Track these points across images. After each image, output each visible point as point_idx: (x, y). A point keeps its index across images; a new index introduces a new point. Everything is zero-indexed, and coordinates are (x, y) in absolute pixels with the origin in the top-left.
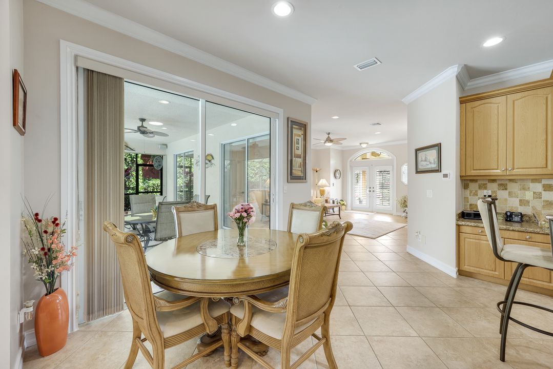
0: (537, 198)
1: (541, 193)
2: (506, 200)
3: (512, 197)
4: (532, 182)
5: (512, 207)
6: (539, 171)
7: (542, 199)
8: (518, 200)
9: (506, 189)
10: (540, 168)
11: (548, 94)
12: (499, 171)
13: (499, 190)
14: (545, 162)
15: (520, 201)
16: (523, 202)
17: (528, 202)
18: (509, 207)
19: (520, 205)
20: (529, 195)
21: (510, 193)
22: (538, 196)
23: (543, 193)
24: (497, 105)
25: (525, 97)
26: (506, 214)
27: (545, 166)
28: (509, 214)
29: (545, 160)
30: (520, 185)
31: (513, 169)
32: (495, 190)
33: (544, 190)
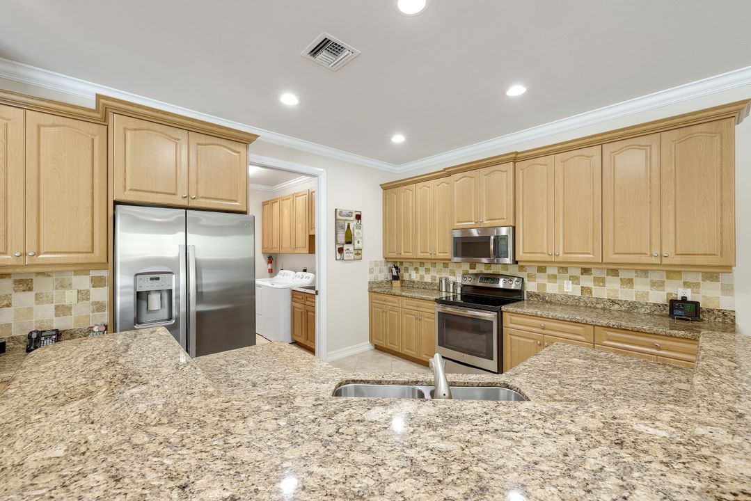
0: (83, 300)
1: (88, 291)
2: (30, 309)
3: (42, 303)
4: (74, 275)
5: (42, 321)
6: (81, 258)
7: (91, 300)
8: (53, 306)
9: (30, 289)
10: (83, 253)
11: (95, 136)
12: (10, 257)
13: (15, 291)
14: (90, 244)
15: (57, 307)
16: (62, 310)
17: (70, 308)
18: (36, 322)
19: (57, 315)
20: (70, 297)
21: (38, 297)
22: (83, 295)
23: (92, 290)
24: (6, 122)
25: (60, 126)
26: (29, 337)
27: (90, 251)
28: (34, 336)
29: (90, 240)
30: (57, 280)
31: (39, 253)
32: (8, 292)
33: (93, 287)
